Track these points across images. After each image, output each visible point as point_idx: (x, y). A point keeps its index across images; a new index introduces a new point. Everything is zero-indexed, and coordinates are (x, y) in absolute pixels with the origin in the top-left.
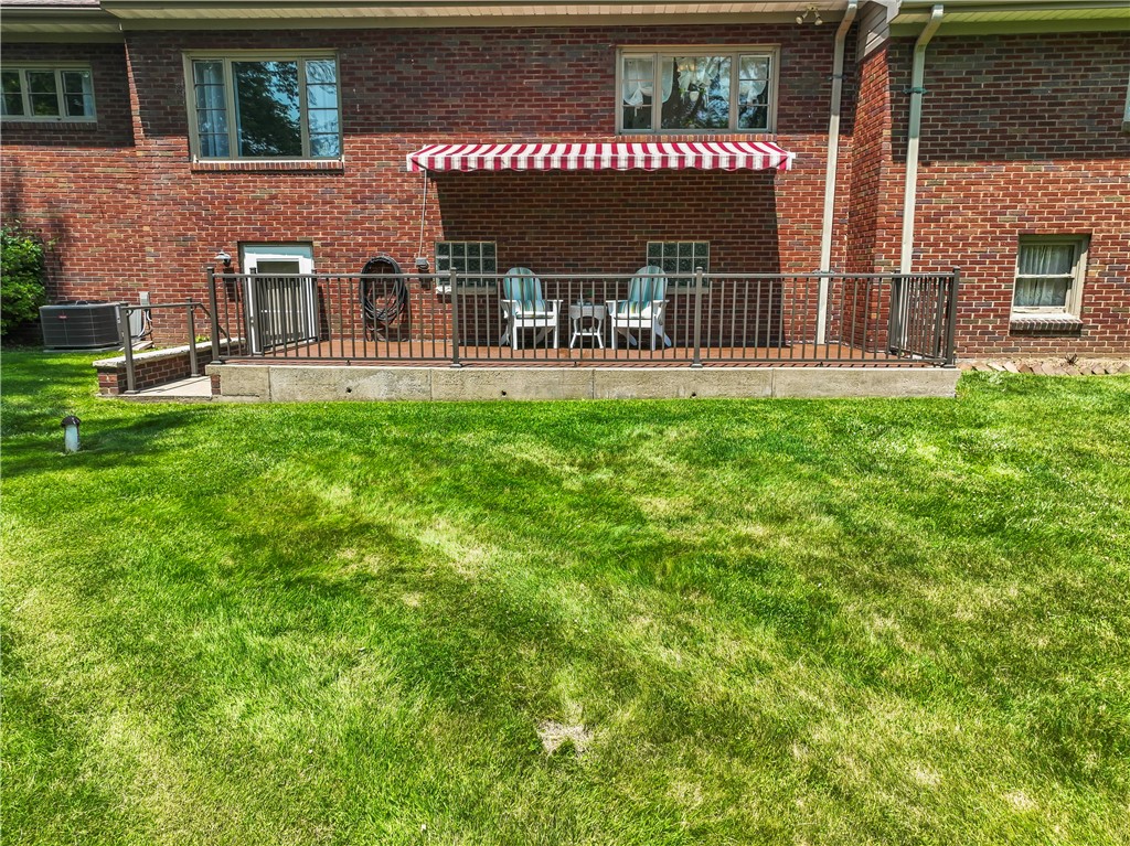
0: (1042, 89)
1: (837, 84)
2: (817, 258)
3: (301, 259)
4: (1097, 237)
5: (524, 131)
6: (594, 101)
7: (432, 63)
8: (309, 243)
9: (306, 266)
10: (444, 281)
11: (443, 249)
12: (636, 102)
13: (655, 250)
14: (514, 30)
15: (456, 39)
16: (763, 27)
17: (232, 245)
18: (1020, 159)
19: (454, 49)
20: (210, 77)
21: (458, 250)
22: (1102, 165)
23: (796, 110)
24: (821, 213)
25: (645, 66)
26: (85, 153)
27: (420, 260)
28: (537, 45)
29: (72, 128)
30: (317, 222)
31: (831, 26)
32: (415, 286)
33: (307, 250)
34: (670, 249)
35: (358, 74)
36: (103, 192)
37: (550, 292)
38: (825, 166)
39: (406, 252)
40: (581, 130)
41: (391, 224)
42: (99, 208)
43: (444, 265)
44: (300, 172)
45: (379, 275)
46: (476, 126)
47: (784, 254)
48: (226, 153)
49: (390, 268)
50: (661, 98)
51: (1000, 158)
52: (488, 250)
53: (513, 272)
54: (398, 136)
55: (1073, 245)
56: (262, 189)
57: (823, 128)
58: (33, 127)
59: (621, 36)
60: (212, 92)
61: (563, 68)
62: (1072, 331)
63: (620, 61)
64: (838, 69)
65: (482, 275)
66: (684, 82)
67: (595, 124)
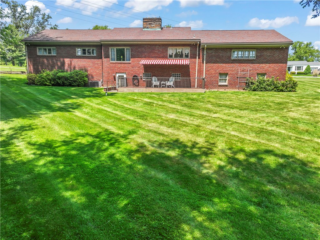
0: (221, 55)
1: (198, 52)
2: (195, 76)
3: (124, 75)
4: (229, 74)
5: (155, 58)
6: (165, 54)
7: (143, 49)
8: (126, 73)
9: (125, 76)
10: (144, 78)
11: (144, 74)
12: (171, 54)
13: (173, 74)
14: (154, 45)
15: (146, 46)
16: (188, 44)
17: (115, 73)
18: (219, 63)
19: (146, 47)
20: (113, 50)
21: (146, 74)
22: (229, 64)
23: (192, 55)
24: (196, 69)
25: (172, 49)
26: (94, 60)
27: (141, 75)
28: (157, 47)
29: (93, 57)
30: (127, 70)
31: (196, 45)
32: (140, 79)
33: (125, 74)
34: (175, 74)
35: (133, 50)
36: (96, 65)
37: (158, 80)
38: (196, 63)
39: (139, 74)
40: (163, 58)
41: (137, 70)
42: (96, 68)
43: (144, 76)
44: (125, 63)
45: (135, 77)
46: (149, 57)
47: (191, 75)
48: (114, 60)
49: (137, 76)
50: (174, 53)
51: (216, 63)
52: (150, 74)
53: (153, 77)
54: (138, 58)
55: (226, 74)
56: (119, 65)
57: (196, 58)
58: (88, 56)
59: (168, 45)
60: (113, 52)
61: (161, 50)
62: (227, 86)
63: (168, 49)
64: (198, 50)
65: (149, 78)
66: (177, 52)
67: (165, 57)
